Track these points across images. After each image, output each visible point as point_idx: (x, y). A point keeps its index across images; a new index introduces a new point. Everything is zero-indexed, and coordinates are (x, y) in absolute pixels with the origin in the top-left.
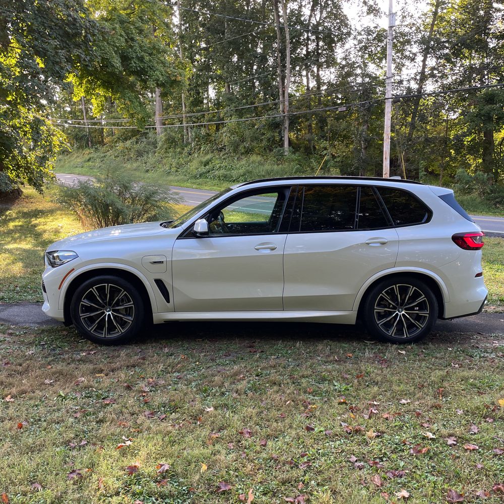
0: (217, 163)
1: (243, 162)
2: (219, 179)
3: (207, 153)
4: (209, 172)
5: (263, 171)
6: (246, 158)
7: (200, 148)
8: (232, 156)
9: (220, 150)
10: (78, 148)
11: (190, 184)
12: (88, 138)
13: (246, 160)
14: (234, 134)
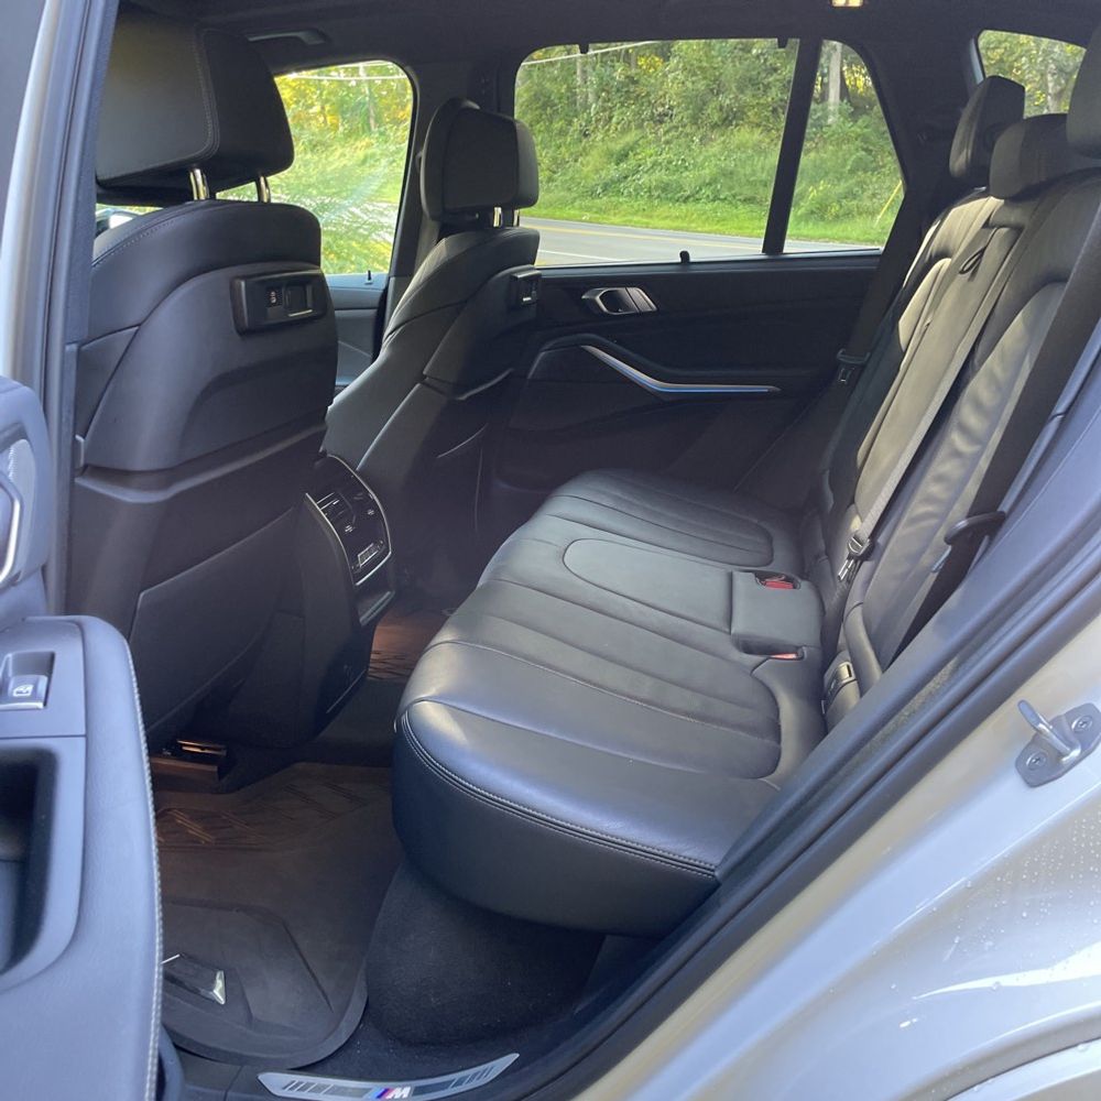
0: (647, 154)
1: (715, 148)
2: (650, 196)
3: (625, 131)
4: (626, 177)
5: (763, 168)
6: (722, 139)
7: (611, 118)
8: (687, 135)
9: (659, 120)
10: (349, 135)
11: (577, 212)
12: (368, 110)
13: (724, 142)
14: (695, 74)
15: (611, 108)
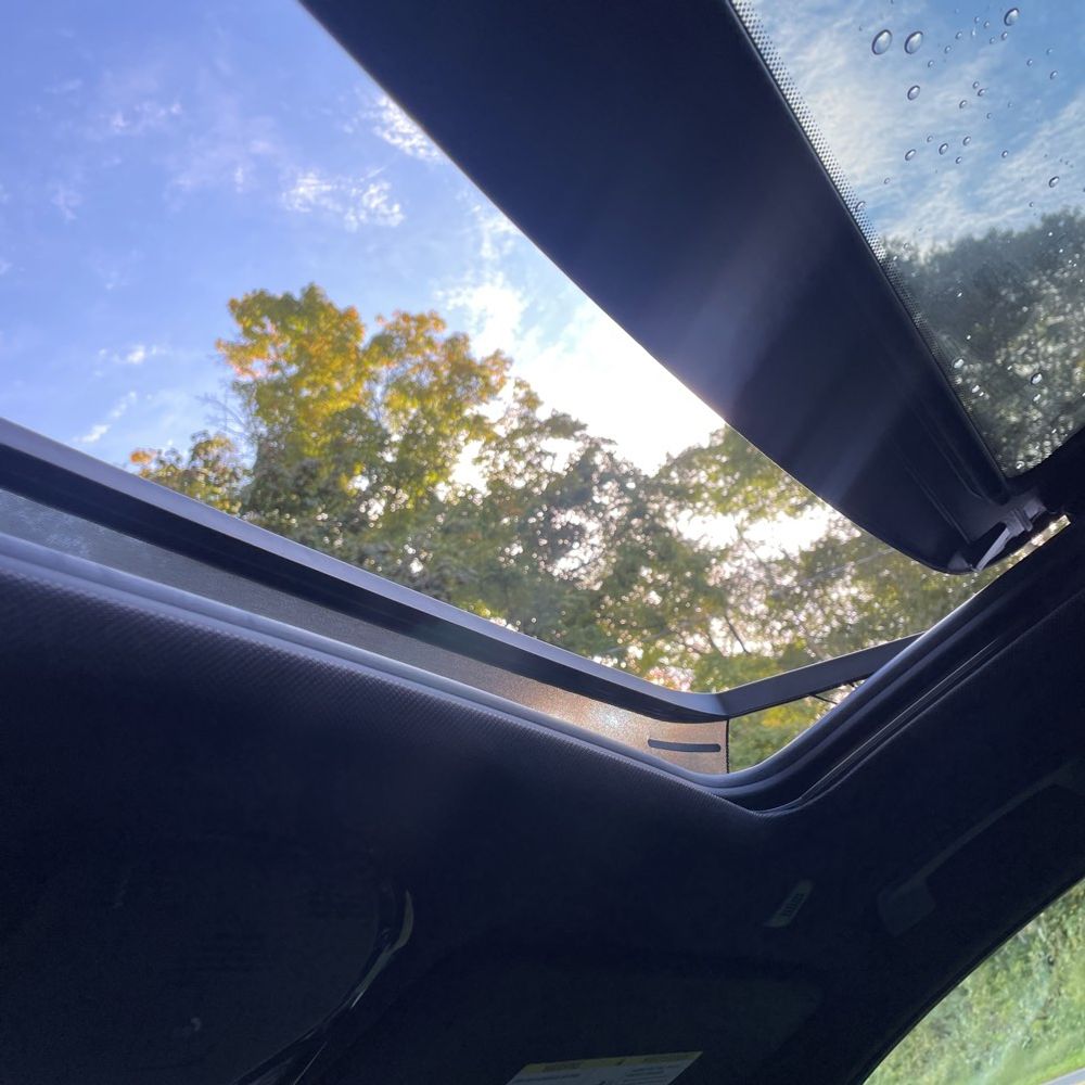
15: (1058, 924)
